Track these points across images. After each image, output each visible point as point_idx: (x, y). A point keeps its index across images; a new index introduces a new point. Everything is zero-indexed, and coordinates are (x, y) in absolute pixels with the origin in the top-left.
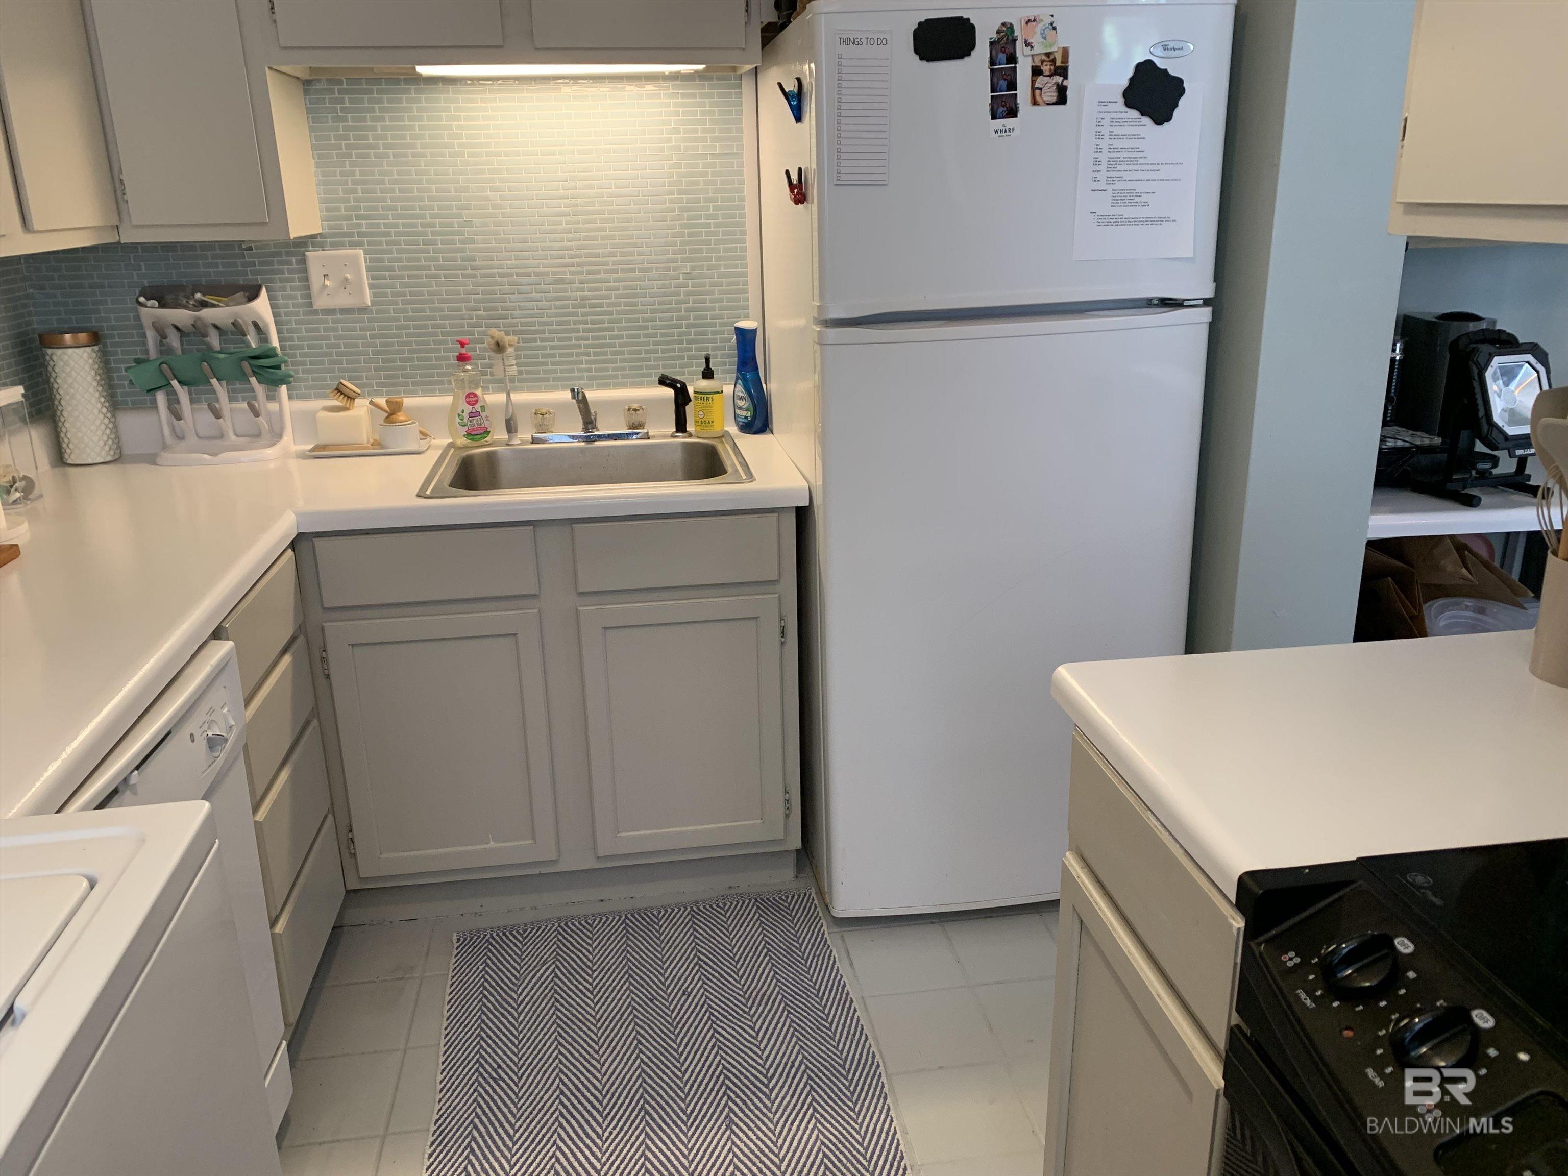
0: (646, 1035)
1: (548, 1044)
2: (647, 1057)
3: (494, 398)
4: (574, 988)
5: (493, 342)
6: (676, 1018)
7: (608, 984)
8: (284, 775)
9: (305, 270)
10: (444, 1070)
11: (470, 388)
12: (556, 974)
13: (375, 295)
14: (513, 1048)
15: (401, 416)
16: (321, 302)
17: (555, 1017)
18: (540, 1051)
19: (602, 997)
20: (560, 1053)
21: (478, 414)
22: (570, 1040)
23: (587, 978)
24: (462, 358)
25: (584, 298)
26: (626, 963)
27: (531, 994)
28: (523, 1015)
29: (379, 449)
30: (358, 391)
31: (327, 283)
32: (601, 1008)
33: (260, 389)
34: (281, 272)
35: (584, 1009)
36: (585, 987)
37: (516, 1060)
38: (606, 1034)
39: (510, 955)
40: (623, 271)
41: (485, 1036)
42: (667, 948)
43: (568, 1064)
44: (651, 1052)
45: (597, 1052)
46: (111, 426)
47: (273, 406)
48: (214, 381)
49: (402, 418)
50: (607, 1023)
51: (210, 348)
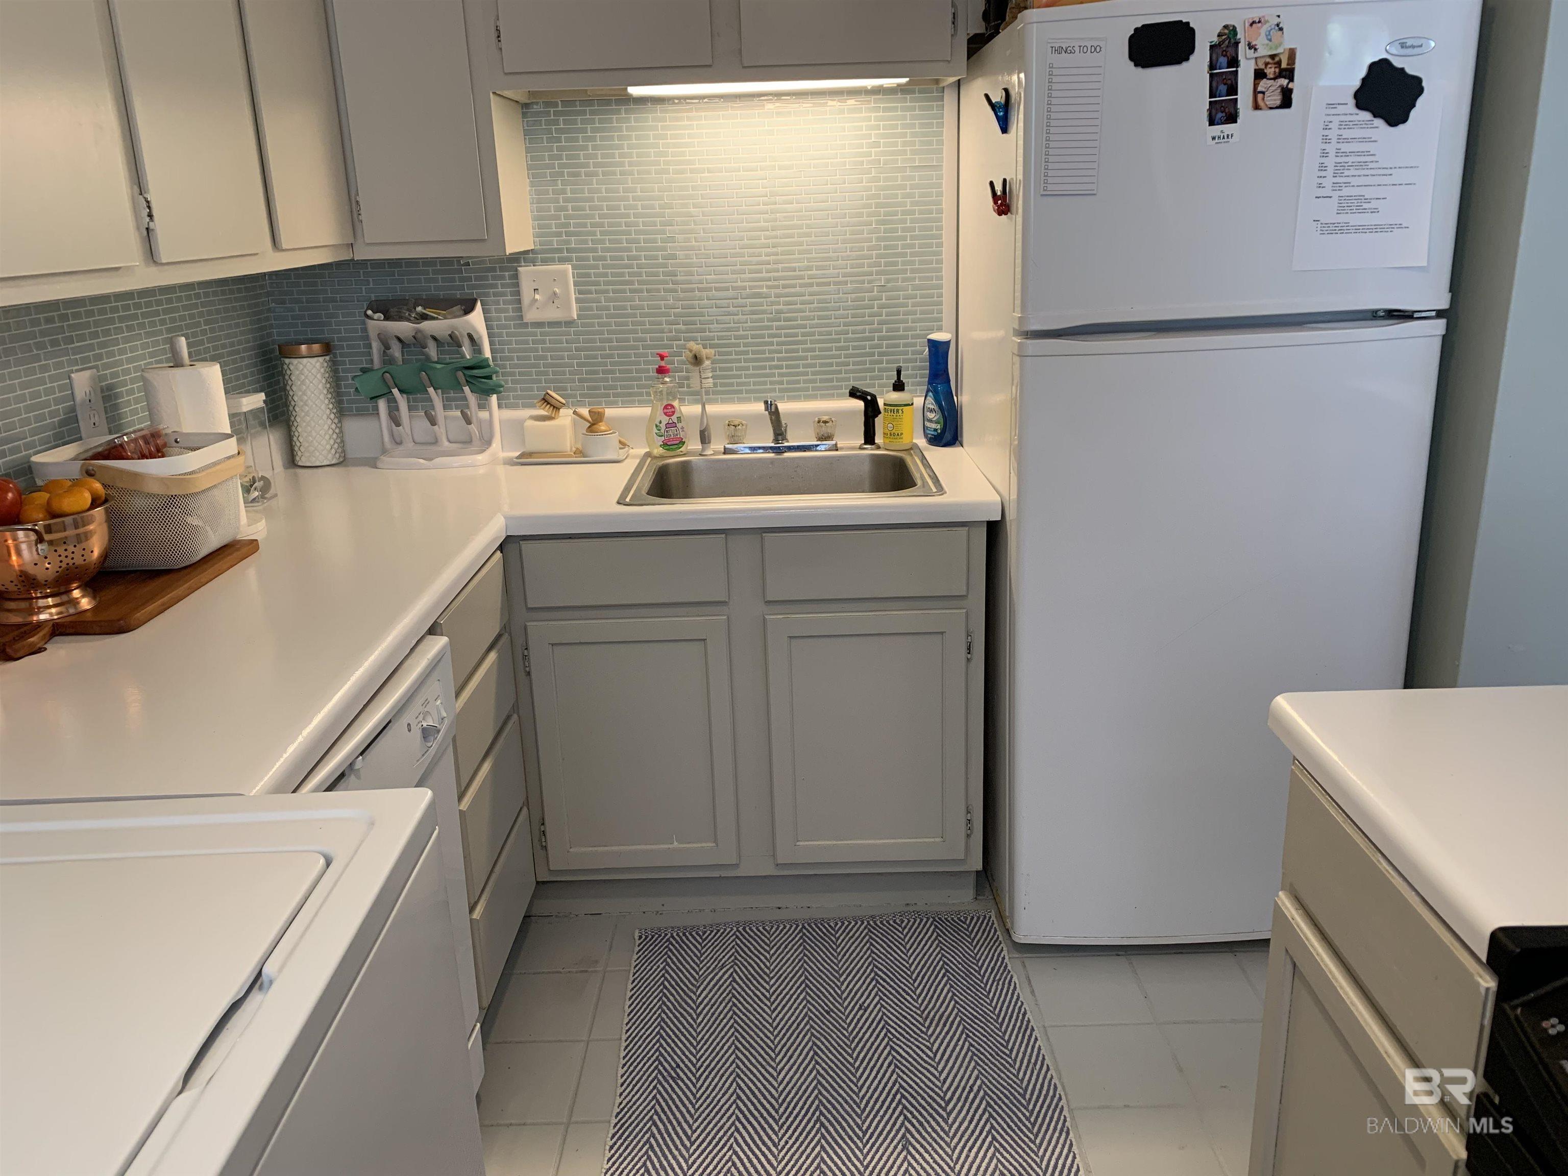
0: (822, 1047)
1: (726, 1048)
2: (823, 1069)
3: (689, 410)
4: (751, 994)
5: (691, 355)
6: (852, 1031)
7: (784, 992)
8: (486, 767)
9: (517, 285)
10: (624, 1065)
11: (668, 400)
12: (734, 979)
13: (580, 309)
14: (691, 1048)
15: (602, 426)
16: (531, 316)
17: (732, 1021)
18: (718, 1054)
19: (779, 1004)
20: (737, 1057)
21: (673, 425)
22: (747, 1045)
23: (765, 984)
24: (661, 371)
25: (779, 312)
26: (803, 973)
27: (710, 996)
28: (702, 1016)
29: (581, 457)
30: (563, 401)
31: (537, 297)
32: (777, 1016)
33: (472, 398)
34: (494, 286)
35: (761, 1016)
36: (763, 994)
37: (694, 1061)
38: (783, 1042)
39: (689, 956)
40: (818, 285)
41: (664, 1035)
42: (844, 960)
43: (745, 1069)
44: (827, 1064)
45: (774, 1060)
46: (337, 431)
47: (484, 415)
48: (431, 390)
49: (603, 428)
50: (783, 1031)
51: (428, 358)
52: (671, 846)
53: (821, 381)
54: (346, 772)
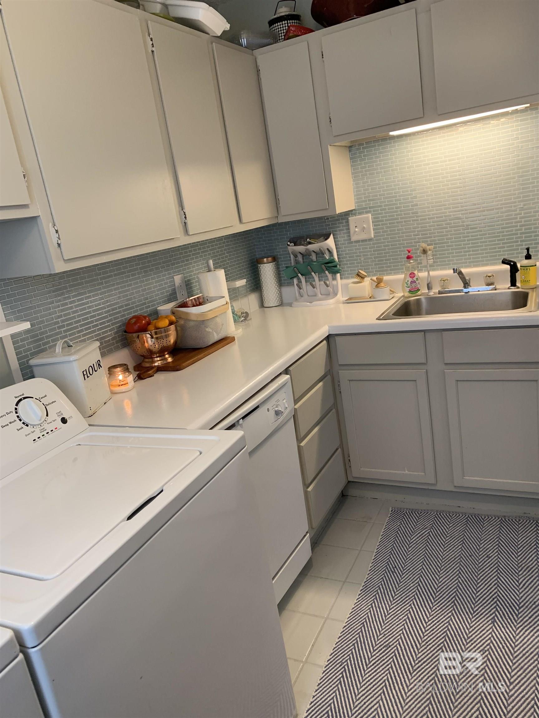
0: (464, 570)
1: (419, 563)
2: (462, 580)
3: (423, 275)
4: (436, 542)
5: (422, 249)
6: (480, 566)
7: (452, 544)
8: (316, 429)
9: (348, 225)
10: (373, 563)
11: (412, 270)
12: (430, 534)
13: (375, 233)
14: (403, 561)
15: (382, 284)
16: (354, 238)
17: (424, 552)
18: (414, 565)
19: (448, 549)
20: (423, 568)
21: (414, 282)
22: (429, 564)
23: (444, 539)
24: (409, 258)
25: (467, 225)
26: (463, 537)
27: (417, 540)
28: (411, 548)
29: (372, 299)
30: (366, 274)
31: (357, 230)
32: (446, 554)
33: (330, 276)
34: (339, 227)
35: (438, 552)
36: (441, 543)
37: (403, 566)
38: (445, 566)
39: (412, 522)
41: (393, 553)
42: (485, 534)
43: (425, 574)
44: (464, 578)
45: (439, 572)
46: (278, 292)
47: (334, 282)
48: (313, 273)
49: (383, 285)
50: (447, 561)
51: (312, 261)
52: (404, 472)
53: (491, 256)
54: (236, 424)
